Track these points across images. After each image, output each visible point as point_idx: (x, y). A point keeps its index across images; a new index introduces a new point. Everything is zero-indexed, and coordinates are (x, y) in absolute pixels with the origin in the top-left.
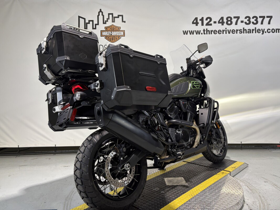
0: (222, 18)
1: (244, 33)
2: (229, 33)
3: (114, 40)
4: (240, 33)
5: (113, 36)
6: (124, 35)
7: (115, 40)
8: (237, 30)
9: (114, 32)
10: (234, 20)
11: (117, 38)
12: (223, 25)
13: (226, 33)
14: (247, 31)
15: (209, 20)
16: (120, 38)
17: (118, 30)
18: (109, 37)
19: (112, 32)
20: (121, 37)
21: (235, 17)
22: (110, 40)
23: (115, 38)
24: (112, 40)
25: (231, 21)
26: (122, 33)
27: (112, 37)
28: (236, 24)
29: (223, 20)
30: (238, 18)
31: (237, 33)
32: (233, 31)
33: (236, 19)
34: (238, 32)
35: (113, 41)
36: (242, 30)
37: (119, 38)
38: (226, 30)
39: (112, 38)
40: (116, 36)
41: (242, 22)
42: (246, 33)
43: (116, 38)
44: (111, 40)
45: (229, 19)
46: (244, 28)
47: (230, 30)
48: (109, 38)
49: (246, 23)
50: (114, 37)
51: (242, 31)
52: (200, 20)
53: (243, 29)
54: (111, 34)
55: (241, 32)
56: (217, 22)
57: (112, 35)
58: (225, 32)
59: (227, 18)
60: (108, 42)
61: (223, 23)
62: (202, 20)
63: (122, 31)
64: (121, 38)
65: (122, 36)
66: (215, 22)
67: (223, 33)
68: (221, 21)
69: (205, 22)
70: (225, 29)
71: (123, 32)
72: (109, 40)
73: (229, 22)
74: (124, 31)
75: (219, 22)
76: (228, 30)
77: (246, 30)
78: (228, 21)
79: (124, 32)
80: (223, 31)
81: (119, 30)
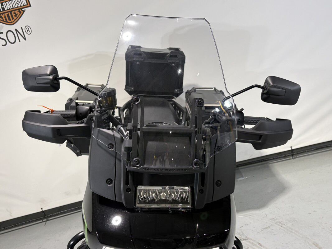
3: (13, 19)
5: (8, 12)
7: (15, 18)
9: (7, 2)
11: (16, 15)
16: (22, 12)
18: (2, 15)
19: (4, 3)
22: (5, 20)
23: (14, 15)
24: (10, 19)
26: (24, 1)
27: (6, 14)
35: (12, 21)
39: (8, 15)
40: (15, 10)
43: (14, 13)
44: (7, 21)
48: (2, 18)
50: (11, 12)
54: (3, 9)
57: (6, 9)
60: (3, 26)
65: (25, 7)
72: (3, 21)
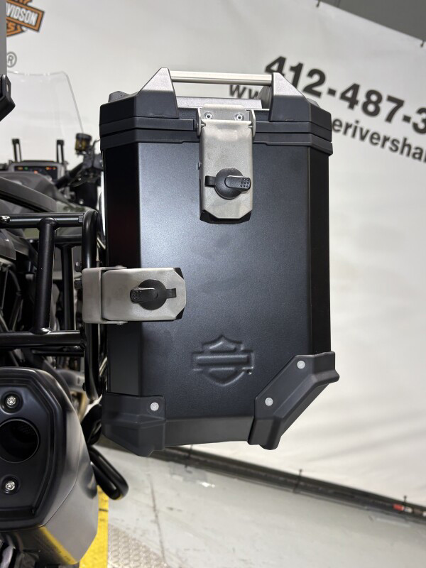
0: (355, 88)
1: (402, 152)
2: (363, 138)
4: (391, 149)
6: (37, 27)
8: (386, 139)
10: (386, 107)
12: (351, 107)
13: (354, 135)
14: (413, 151)
15: (316, 78)
17: (22, 4)
20: (24, 28)
21: (390, 99)
25: (377, 104)
26: (33, 19)
28: (389, 118)
29: (355, 94)
30: (400, 103)
31: (383, 146)
32: (375, 138)
33: (393, 105)
34: (388, 144)
36: (398, 142)
37: (16, 29)
38: (356, 128)
40: (10, 21)
41: (407, 119)
42: (408, 154)
45: (374, 98)
46: (405, 140)
47: (368, 132)
49: (415, 126)
51: (400, 146)
52: (292, 69)
53: (401, 141)
55: (394, 148)
56: (338, 94)
58: (350, 131)
59: (369, 93)
61: (353, 103)
62: (297, 70)
63: (34, 10)
64: (22, 31)
65: (29, 26)
66: (332, 92)
67: (345, 132)
68: (350, 97)
69: (305, 81)
70: (354, 124)
71: (38, 14)
73: (371, 108)
74: (43, 12)
75: (343, 97)
76: (361, 129)
77: (409, 146)
78: (369, 102)
79: (40, 14)
80: (348, 126)
81: (26, 5)
